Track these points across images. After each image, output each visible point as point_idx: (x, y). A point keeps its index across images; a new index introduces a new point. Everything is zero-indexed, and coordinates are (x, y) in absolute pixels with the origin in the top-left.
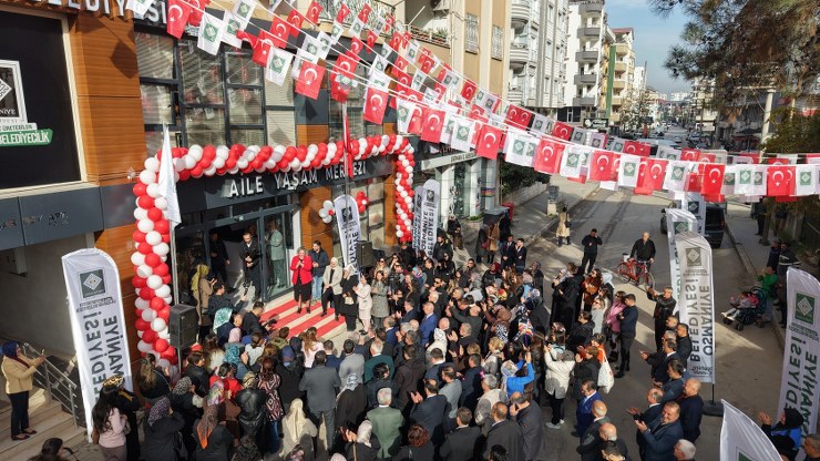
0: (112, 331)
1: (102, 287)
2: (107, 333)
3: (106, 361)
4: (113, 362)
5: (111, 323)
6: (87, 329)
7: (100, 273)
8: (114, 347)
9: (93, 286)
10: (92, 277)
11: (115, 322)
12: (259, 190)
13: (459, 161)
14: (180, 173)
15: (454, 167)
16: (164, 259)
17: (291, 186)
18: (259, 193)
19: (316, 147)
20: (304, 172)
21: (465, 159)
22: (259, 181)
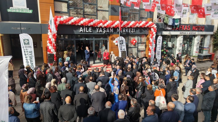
0: (31, 54)
1: (28, 43)
2: (29, 54)
3: (29, 61)
4: (31, 62)
5: (30, 52)
6: (25, 52)
7: (28, 40)
8: (31, 58)
9: (26, 43)
10: (26, 40)
11: (32, 52)
12: (90, 32)
13: (185, 34)
14: (60, 22)
15: (182, 36)
16: (54, 43)
17: (103, 32)
18: (91, 32)
19: (111, 21)
20: (108, 29)
21: (188, 34)
22: (90, 29)
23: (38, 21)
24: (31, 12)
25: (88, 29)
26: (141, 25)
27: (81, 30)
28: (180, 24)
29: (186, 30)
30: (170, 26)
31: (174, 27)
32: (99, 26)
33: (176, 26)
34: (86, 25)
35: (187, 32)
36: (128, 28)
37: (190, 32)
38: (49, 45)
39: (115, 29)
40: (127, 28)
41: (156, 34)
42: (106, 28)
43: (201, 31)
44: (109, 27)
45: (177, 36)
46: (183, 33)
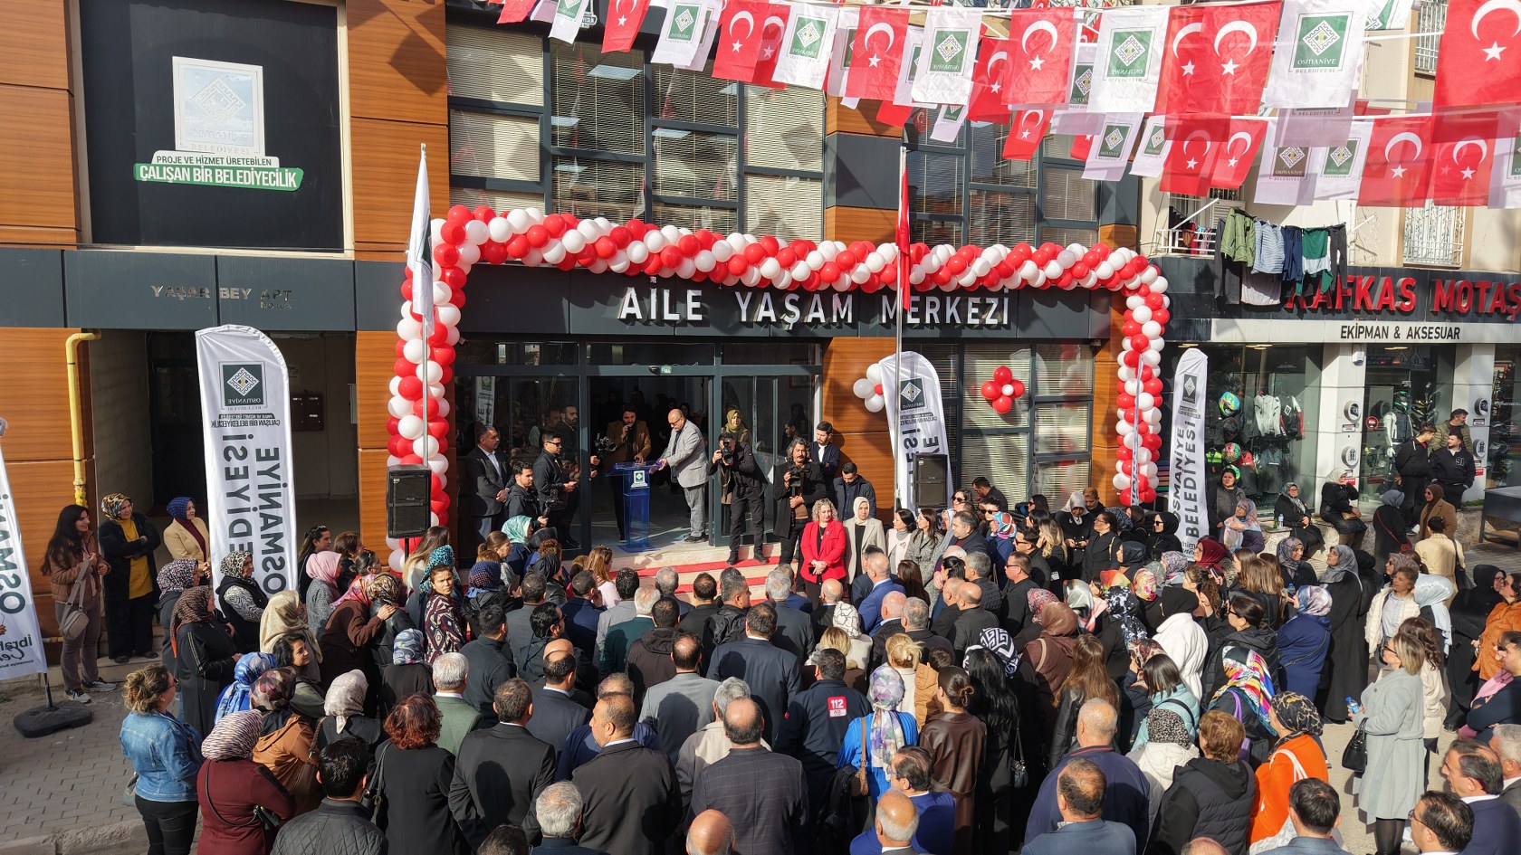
0: (269, 473)
1: (257, 394)
3: (255, 520)
4: (267, 525)
5: (268, 458)
8: (270, 500)
9: (244, 390)
10: (243, 374)
11: (276, 457)
12: (691, 317)
13: (1377, 340)
14: (481, 247)
15: (1360, 355)
16: (436, 391)
17: (780, 322)
18: (694, 323)
19: (841, 246)
20: (817, 298)
21: (1403, 339)
22: (695, 299)
23: (338, 247)
24: (290, 180)
25: (677, 300)
26: (1054, 269)
27: (629, 305)
28: (1340, 268)
29: (1385, 312)
30: (1262, 281)
31: (1299, 288)
32: (753, 278)
33: (1312, 281)
34: (667, 274)
35: (1391, 325)
36: (962, 292)
37: (1414, 325)
38: (398, 404)
39: (869, 298)
40: (953, 294)
41: (1163, 335)
42: (803, 293)
43: (1500, 315)
44: (824, 287)
45: (1319, 354)
46: (1368, 332)
